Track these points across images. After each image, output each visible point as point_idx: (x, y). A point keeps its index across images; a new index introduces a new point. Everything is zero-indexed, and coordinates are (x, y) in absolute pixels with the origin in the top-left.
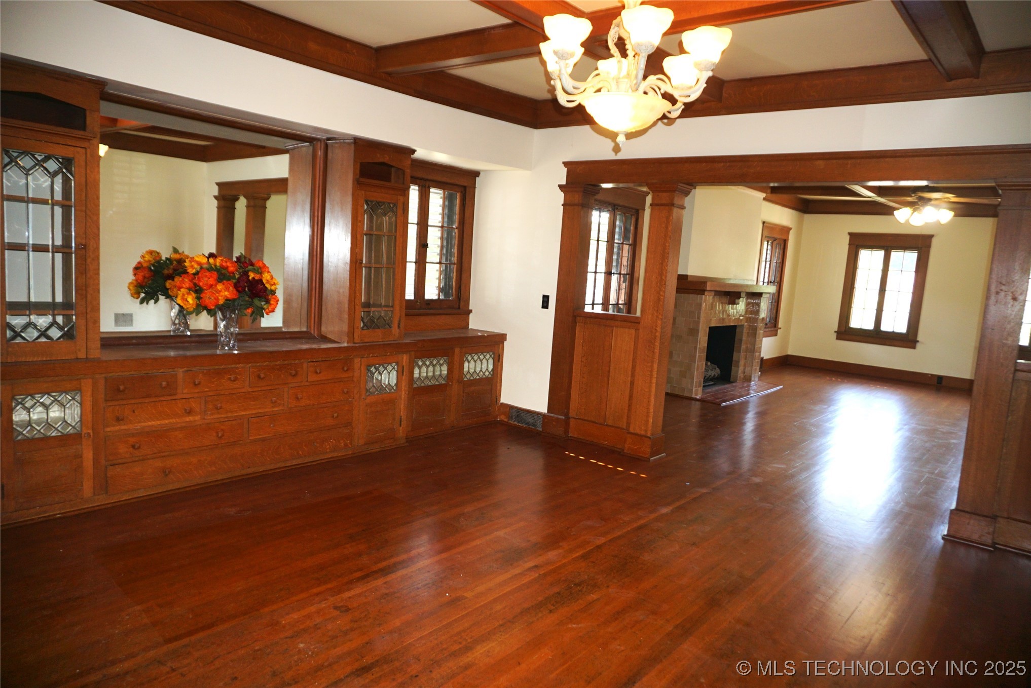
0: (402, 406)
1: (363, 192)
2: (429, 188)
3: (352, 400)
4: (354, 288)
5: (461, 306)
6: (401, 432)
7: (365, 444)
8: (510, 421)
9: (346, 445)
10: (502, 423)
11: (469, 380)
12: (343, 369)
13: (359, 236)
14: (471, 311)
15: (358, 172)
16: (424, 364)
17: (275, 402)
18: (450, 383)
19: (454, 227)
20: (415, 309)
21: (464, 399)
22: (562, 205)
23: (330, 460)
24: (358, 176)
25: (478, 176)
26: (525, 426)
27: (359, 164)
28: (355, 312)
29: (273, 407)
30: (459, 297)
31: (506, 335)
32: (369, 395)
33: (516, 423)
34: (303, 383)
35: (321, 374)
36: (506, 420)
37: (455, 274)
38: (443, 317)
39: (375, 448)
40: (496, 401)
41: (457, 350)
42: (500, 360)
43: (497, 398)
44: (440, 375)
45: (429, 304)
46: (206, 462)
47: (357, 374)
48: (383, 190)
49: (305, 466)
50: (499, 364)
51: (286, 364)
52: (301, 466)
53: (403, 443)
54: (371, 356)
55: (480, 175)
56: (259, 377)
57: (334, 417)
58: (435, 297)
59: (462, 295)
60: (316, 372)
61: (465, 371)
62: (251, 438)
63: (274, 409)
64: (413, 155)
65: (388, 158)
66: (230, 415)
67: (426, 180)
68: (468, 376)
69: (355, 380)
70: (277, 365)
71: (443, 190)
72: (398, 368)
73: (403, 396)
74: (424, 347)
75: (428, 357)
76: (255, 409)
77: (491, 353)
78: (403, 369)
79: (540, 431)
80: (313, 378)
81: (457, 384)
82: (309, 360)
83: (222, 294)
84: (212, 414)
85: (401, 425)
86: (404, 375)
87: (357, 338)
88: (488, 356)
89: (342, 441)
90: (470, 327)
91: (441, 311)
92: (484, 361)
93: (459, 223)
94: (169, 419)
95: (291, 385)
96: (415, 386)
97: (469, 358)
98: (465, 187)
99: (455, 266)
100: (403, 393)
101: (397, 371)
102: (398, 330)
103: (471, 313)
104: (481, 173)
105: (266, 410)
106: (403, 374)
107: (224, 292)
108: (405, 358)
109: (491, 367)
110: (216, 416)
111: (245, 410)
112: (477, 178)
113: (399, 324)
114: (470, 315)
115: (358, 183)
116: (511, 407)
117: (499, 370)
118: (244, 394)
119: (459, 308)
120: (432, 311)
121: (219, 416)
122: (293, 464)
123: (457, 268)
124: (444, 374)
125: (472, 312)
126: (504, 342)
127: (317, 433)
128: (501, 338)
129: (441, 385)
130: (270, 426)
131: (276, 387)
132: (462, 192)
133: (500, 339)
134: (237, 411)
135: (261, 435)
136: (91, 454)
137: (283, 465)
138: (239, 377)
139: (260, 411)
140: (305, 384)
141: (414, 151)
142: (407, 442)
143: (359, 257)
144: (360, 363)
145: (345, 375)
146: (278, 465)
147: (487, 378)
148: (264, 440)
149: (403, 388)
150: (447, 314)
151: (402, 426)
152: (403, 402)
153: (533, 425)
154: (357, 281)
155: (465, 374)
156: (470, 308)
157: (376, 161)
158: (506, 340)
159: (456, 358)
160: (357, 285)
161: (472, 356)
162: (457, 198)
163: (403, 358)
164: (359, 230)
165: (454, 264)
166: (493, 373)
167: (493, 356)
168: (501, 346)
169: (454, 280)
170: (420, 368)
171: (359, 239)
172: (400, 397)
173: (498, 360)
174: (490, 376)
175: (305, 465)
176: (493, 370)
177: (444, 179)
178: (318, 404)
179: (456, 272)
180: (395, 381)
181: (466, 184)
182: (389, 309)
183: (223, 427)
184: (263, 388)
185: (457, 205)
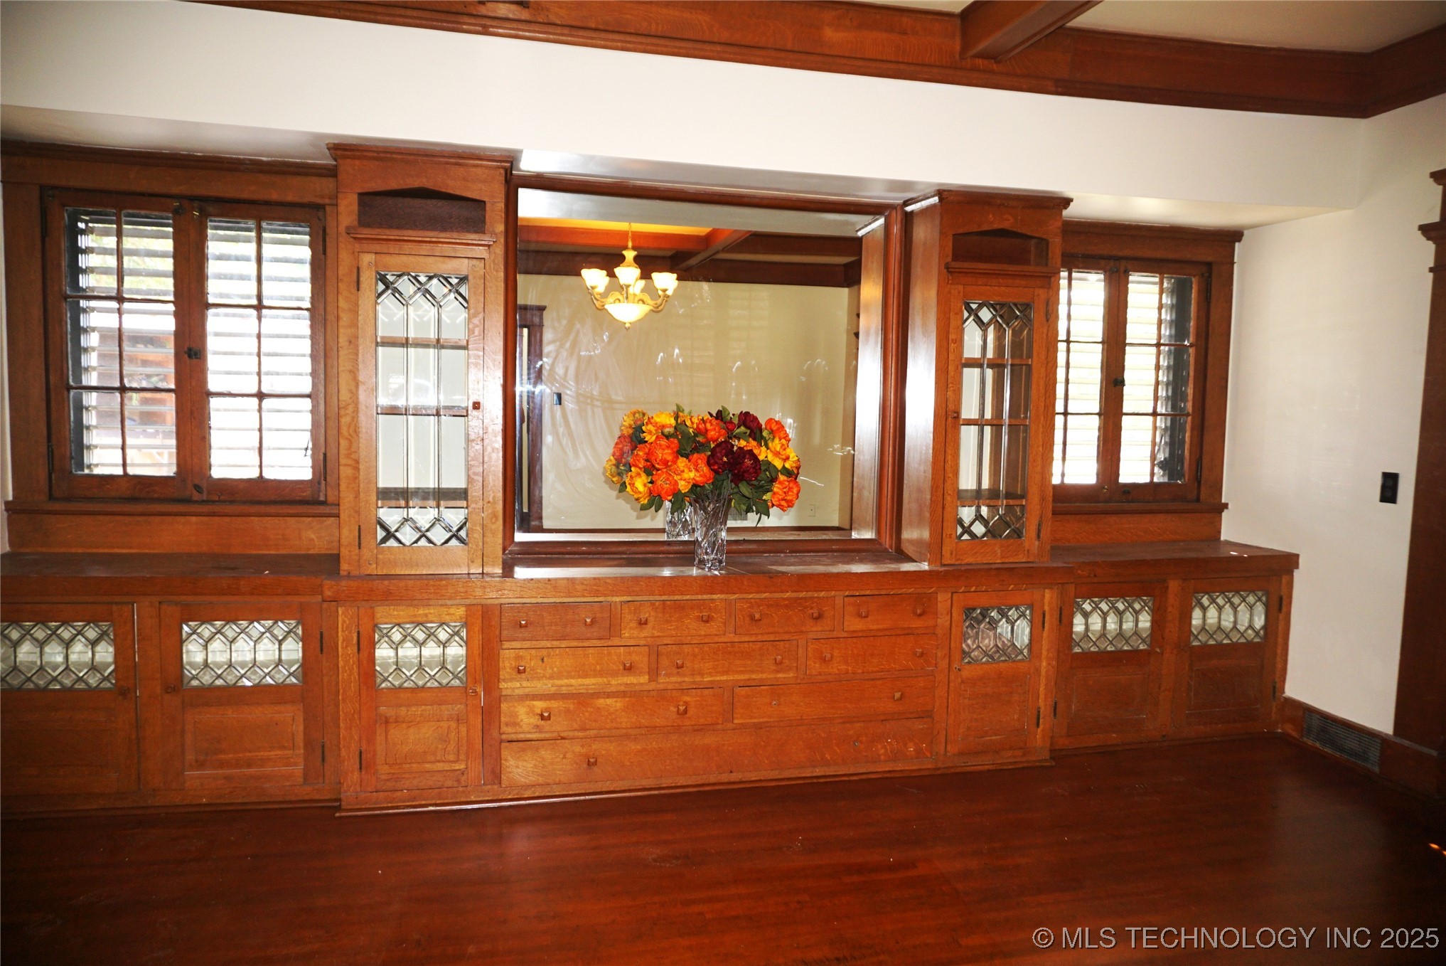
0: (1042, 689)
1: (961, 287)
2: (1126, 274)
3: (932, 670)
4: (942, 464)
5: (1202, 497)
6: (1039, 739)
7: (961, 754)
8: (1305, 739)
9: (919, 752)
10: (1285, 739)
11: (1205, 646)
12: (915, 613)
13: (951, 368)
14: (1225, 506)
15: (949, 250)
16: (1096, 608)
17: (781, 663)
18: (1158, 650)
19: (1186, 343)
20: (1099, 502)
21: (1192, 683)
23: (886, 775)
24: (949, 259)
25: (1239, 241)
26: (1338, 754)
27: (951, 238)
28: (943, 508)
29: (778, 672)
30: (1197, 479)
31: (1297, 556)
32: (969, 663)
33: (1318, 745)
34: (835, 633)
35: (868, 619)
36: (1294, 734)
37: (1188, 435)
38: (1161, 517)
39: (984, 763)
40: (1274, 692)
41: (1174, 585)
42: (1284, 609)
43: (1274, 687)
44: (1136, 633)
45: (1129, 492)
47: (943, 620)
48: (1001, 280)
49: (836, 782)
50: (1281, 616)
51: (801, 598)
52: (828, 780)
53: (1045, 760)
54: (973, 589)
55: (1244, 238)
56: (752, 618)
57: (896, 698)
58: (1144, 478)
59: (1203, 474)
60: (860, 616)
61: (1196, 627)
62: (736, 721)
63: (780, 675)
64: (1066, 208)
65: (1012, 220)
66: (698, 679)
67: (1118, 259)
68: (1203, 638)
69: (939, 631)
70: (784, 599)
71: (1160, 274)
72: (1031, 614)
73: (1043, 671)
74: (1095, 576)
75: (1104, 596)
76: (742, 672)
77: (1260, 594)
78: (1044, 617)
79: (1374, 773)
80: (856, 625)
81: (1175, 651)
82: (847, 593)
83: (686, 475)
84: (668, 675)
85: (1038, 725)
86: (1046, 628)
87: (949, 555)
88: (1251, 599)
89: (911, 744)
90: (1222, 538)
91: (1154, 506)
92: (1242, 608)
93: (1198, 335)
94: (598, 677)
95: (811, 636)
96: (1077, 650)
97: (1205, 601)
98: (1209, 265)
99: (1190, 418)
100: (1044, 664)
101: (1031, 621)
102: (1037, 543)
103: (1226, 511)
104: (1246, 232)
105: (764, 676)
106: (1043, 627)
107: (688, 474)
108: (1049, 598)
109: (1259, 622)
110: (673, 679)
111: (726, 673)
112: (1237, 244)
113: (1039, 531)
114: (1224, 514)
115: (949, 272)
116: (1308, 711)
117: (1280, 628)
118: (724, 645)
119: (1198, 500)
120: (1134, 506)
121: (679, 679)
122: (815, 774)
123: (1192, 423)
124: (1144, 629)
125: (1227, 508)
126: (1292, 572)
127: (862, 725)
128: (1286, 563)
129: (1136, 652)
130: (771, 703)
131: (786, 637)
132: (1202, 275)
133: (1284, 565)
134: (711, 673)
135: (755, 718)
136: (479, 720)
137: (795, 773)
138: (715, 616)
139: (754, 676)
140: (839, 636)
141: (1067, 202)
142: (1051, 758)
143: (951, 407)
144: (950, 601)
145: (917, 623)
146: (787, 774)
147: (1250, 644)
148: (758, 727)
149: (1044, 653)
150: (1168, 512)
151: (1041, 726)
152: (1043, 681)
153: (1359, 757)
154: (949, 451)
155: (1195, 633)
156: (1224, 500)
157: (985, 227)
158: (1297, 567)
159: (1172, 600)
160: (949, 457)
161: (1211, 597)
162: (1191, 288)
163: (1044, 596)
164: (951, 357)
165: (1188, 415)
166: (1266, 633)
167: (1264, 599)
168: (1285, 579)
169: (1187, 446)
170: (1086, 615)
171: (951, 373)
172: (1038, 670)
173: (1279, 609)
174: (1257, 640)
175: (837, 779)
176: (1265, 627)
177: (1160, 254)
178: (863, 673)
179: (1192, 429)
180: (1026, 641)
181: (1210, 259)
182: (1017, 502)
183: (688, 699)
184: (760, 638)
185: (1193, 302)
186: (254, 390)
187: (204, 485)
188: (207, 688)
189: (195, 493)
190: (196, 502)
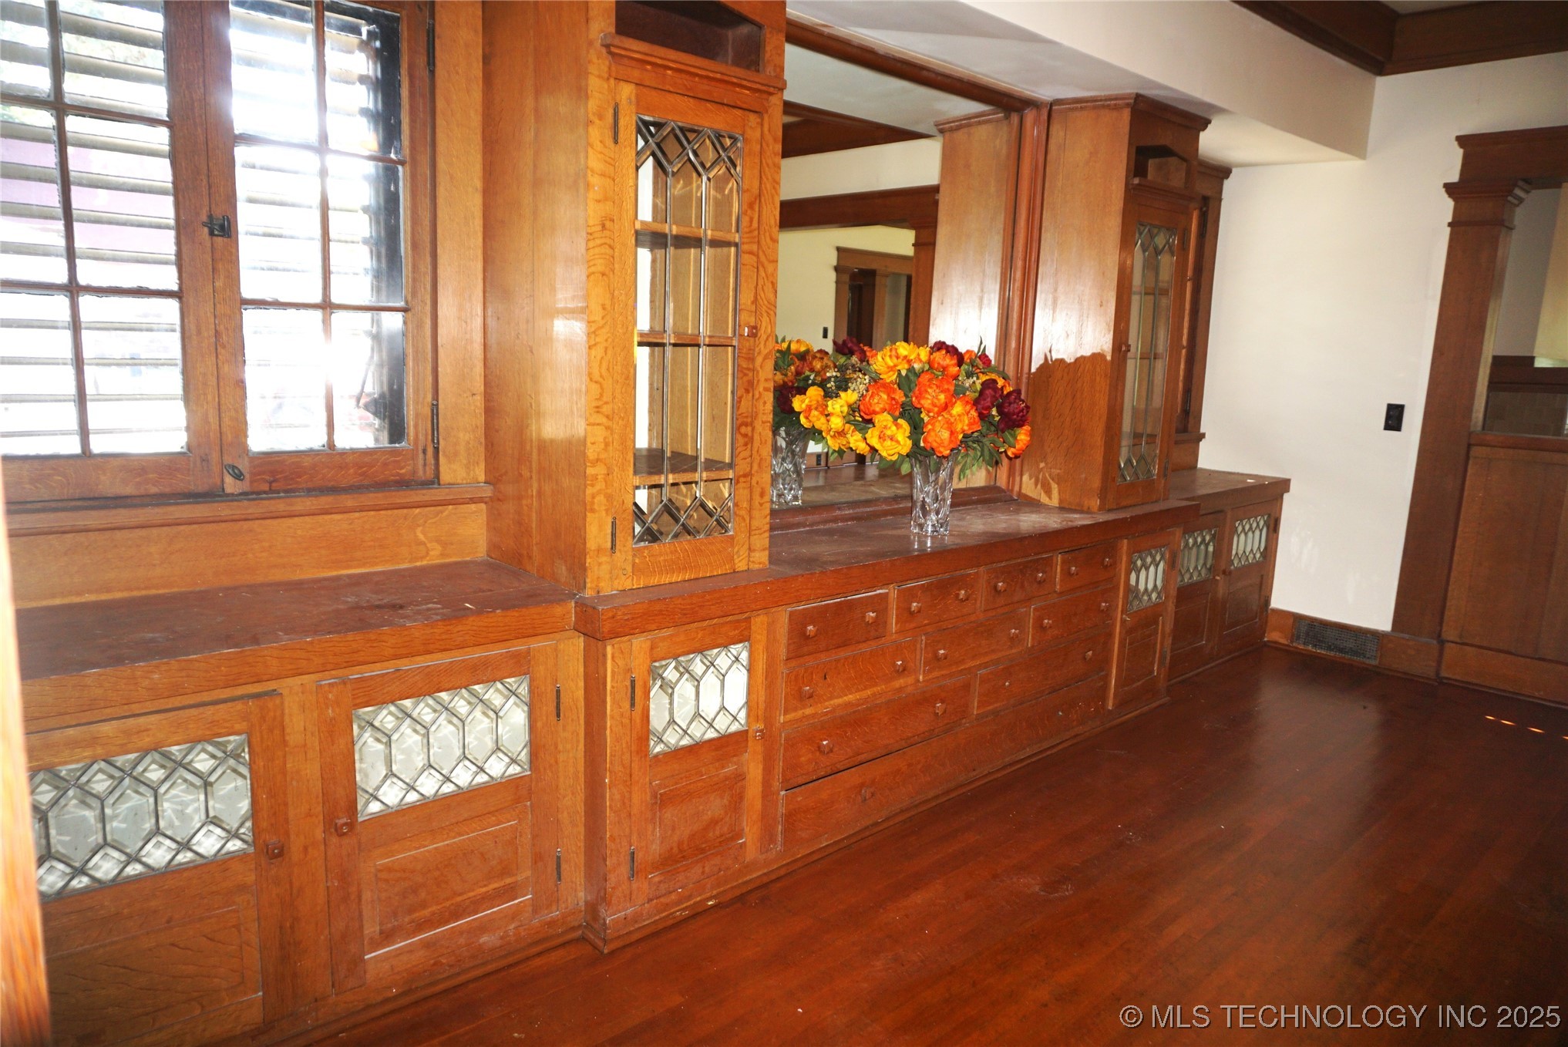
0: (1168, 628)
1: (1137, 207)
5: (1189, 427)
6: (1163, 677)
8: (1295, 644)
9: (1097, 710)
10: (1276, 647)
11: (1236, 569)
12: (1103, 563)
13: (1126, 296)
14: (1203, 436)
15: (1133, 164)
17: (1014, 636)
18: (1217, 577)
21: (1228, 606)
22: (1450, 225)
24: (1132, 174)
25: (1227, 177)
26: (1332, 654)
27: (1135, 150)
29: (1010, 647)
30: (1186, 411)
31: (1288, 481)
33: (1310, 647)
35: (1075, 577)
36: (1285, 641)
37: (1182, 367)
39: (1130, 712)
40: (1261, 605)
41: (1229, 515)
42: (1277, 529)
43: (1260, 600)
44: (1205, 564)
46: (919, 767)
48: (1161, 202)
50: (1275, 536)
51: (1031, 561)
52: (1037, 757)
54: (1137, 534)
57: (1087, 658)
59: (1192, 407)
60: (1070, 573)
61: (1233, 554)
62: (978, 712)
63: (1013, 652)
64: (1203, 130)
65: (1171, 137)
66: (954, 669)
68: (1235, 563)
70: (1020, 564)
72: (1167, 556)
73: (1170, 609)
76: (986, 654)
77: (1266, 518)
79: (1375, 666)
81: (1224, 577)
82: (1063, 550)
86: (1175, 568)
87: (1111, 500)
88: (1262, 523)
89: (1093, 704)
90: (1199, 466)
92: (1257, 532)
93: (1195, 269)
94: (874, 686)
95: (1036, 601)
97: (1240, 528)
98: (1206, 200)
99: (1184, 351)
100: (1170, 603)
101: (1166, 562)
102: (1163, 481)
103: (1203, 440)
106: (1173, 566)
108: (1177, 536)
109: (1263, 543)
110: (935, 674)
111: (974, 657)
113: (1166, 469)
114: (1201, 443)
115: (1132, 188)
116: (1298, 618)
117: (1274, 547)
119: (1186, 430)
121: (940, 673)
122: (1028, 754)
123: (1186, 355)
125: (1205, 438)
126: (1282, 496)
127: (1063, 691)
128: (1279, 487)
129: (1204, 583)
130: (1005, 684)
131: (1017, 606)
133: (1273, 489)
134: (963, 660)
136: (760, 771)
140: (1054, 598)
141: (1206, 124)
143: (1123, 339)
144: (1124, 550)
147: (1258, 563)
148: (995, 713)
149: (1172, 592)
151: (1165, 666)
152: (1169, 621)
153: (1356, 653)
154: (1119, 388)
155: (1233, 558)
156: (1202, 430)
157: (1155, 142)
158: (1288, 491)
159: (1226, 531)
160: (1119, 394)
161: (1242, 523)
164: (1126, 284)
166: (1266, 554)
167: (1268, 522)
168: (1279, 501)
169: (1181, 378)
171: (1125, 302)
172: (1167, 611)
173: (1274, 528)
174: (1261, 559)
176: (1265, 548)
178: (1068, 635)
179: (1186, 362)
180: (1162, 582)
183: (943, 695)
184: (1000, 612)
186: (317, 298)
187: (244, 466)
188: (397, 811)
189: (229, 480)
190: (232, 498)
